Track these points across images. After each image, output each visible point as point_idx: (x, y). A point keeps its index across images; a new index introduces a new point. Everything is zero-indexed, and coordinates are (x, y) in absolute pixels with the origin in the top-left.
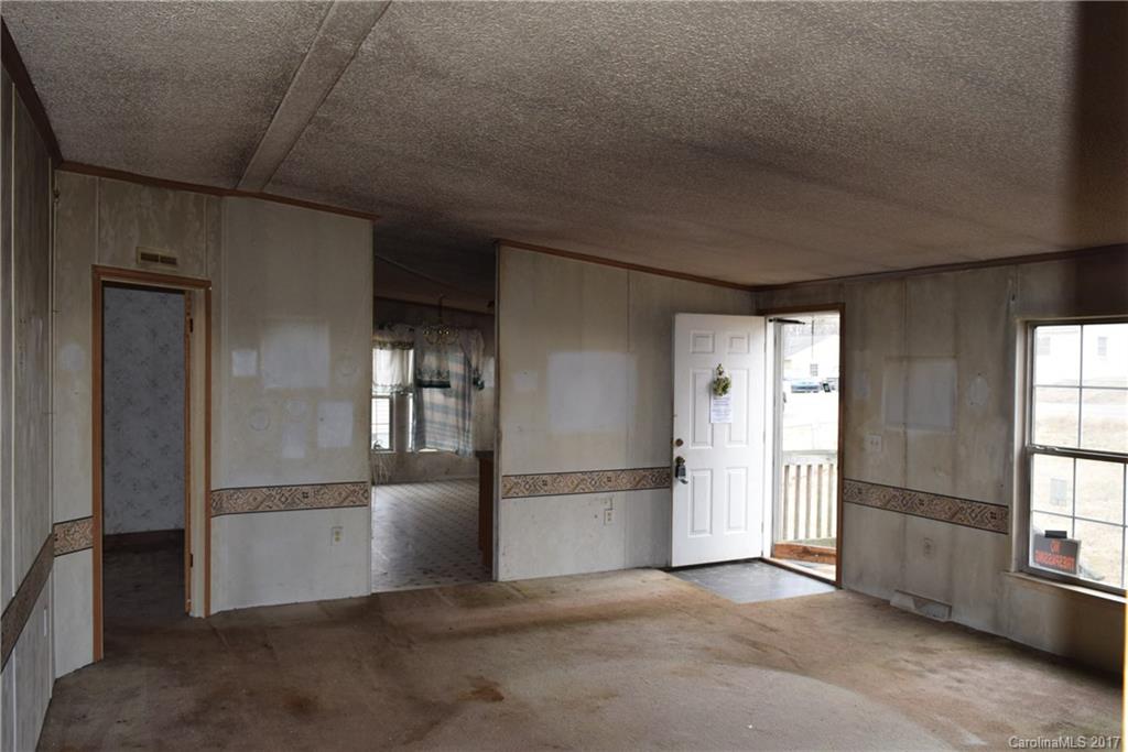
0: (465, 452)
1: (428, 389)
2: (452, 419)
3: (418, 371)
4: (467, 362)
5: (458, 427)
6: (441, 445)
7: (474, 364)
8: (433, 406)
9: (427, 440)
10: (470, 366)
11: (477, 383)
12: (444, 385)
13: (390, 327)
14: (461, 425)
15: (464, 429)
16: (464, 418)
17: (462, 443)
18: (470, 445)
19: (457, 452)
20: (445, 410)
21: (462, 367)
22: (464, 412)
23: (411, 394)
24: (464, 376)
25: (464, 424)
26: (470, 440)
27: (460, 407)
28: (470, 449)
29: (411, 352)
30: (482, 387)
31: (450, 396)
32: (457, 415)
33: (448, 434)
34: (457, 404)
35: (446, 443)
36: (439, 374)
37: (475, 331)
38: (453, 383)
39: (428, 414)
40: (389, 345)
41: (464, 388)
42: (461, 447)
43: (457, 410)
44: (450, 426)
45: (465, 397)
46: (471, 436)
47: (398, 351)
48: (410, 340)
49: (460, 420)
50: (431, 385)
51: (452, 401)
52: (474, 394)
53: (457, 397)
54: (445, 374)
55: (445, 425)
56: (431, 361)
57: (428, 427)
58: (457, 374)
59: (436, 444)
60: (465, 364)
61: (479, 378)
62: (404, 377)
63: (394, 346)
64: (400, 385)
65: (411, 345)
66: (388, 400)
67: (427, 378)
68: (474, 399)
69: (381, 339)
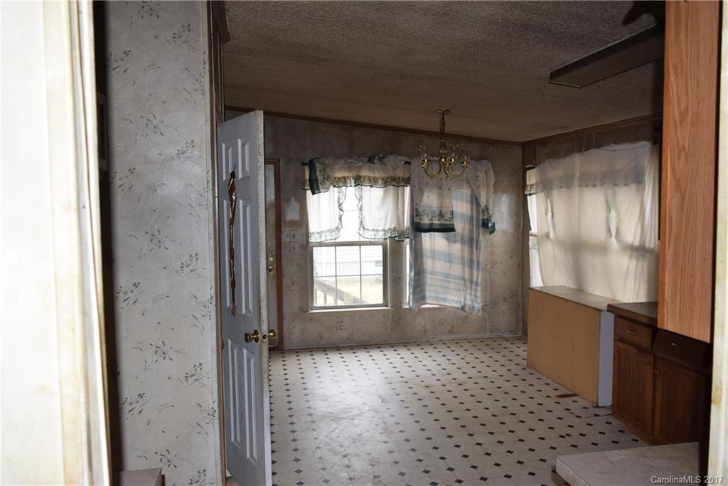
0: (473, 308)
1: (428, 234)
2: (457, 269)
3: (415, 212)
4: (475, 200)
5: (464, 279)
6: (445, 300)
7: (483, 201)
8: (434, 254)
9: (428, 294)
10: (478, 204)
11: (487, 225)
12: (447, 229)
13: (381, 160)
14: (467, 276)
15: (471, 281)
16: (471, 267)
17: (468, 297)
18: (479, 300)
19: (463, 308)
20: (449, 258)
21: (469, 205)
22: (471, 261)
23: (408, 240)
24: (472, 217)
25: (471, 275)
26: (479, 294)
27: (466, 255)
28: (478, 305)
29: (407, 190)
30: (492, 230)
31: (455, 242)
32: (463, 264)
33: (452, 286)
34: (462, 251)
35: (449, 297)
36: (441, 215)
37: (484, 162)
38: (459, 226)
39: (428, 263)
40: (380, 182)
41: (471, 231)
42: (468, 303)
43: (463, 258)
44: (455, 277)
45: (472, 242)
46: (479, 288)
47: (391, 188)
48: (407, 176)
49: (467, 269)
50: (431, 229)
51: (457, 248)
52: (484, 238)
53: (462, 242)
54: (448, 216)
55: (448, 276)
56: (431, 200)
57: (429, 279)
58: (462, 215)
59: (437, 299)
60: (472, 203)
61: (488, 220)
62: (399, 220)
63: (386, 183)
64: (395, 229)
65: (407, 181)
66: (381, 247)
67: (426, 221)
68: (483, 244)
69: (371, 175)
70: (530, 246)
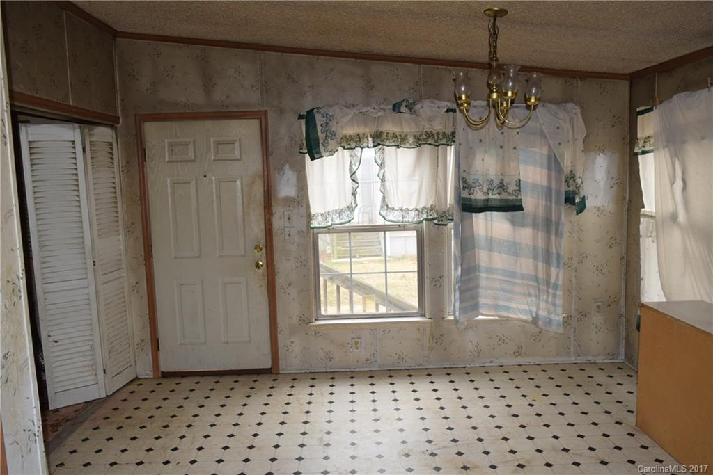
0: (550, 322)
1: (481, 215)
2: (526, 265)
3: (464, 184)
4: (553, 163)
5: (536, 279)
6: (507, 309)
7: (566, 165)
8: (491, 243)
9: (482, 301)
10: (559, 170)
11: (573, 201)
12: (511, 207)
13: (410, 107)
14: (541, 275)
15: (548, 283)
16: (548, 262)
17: (543, 305)
18: (559, 310)
19: (535, 321)
20: (514, 249)
21: (545, 171)
22: (548, 253)
23: (451, 224)
24: (549, 189)
25: (548, 273)
26: (559, 302)
27: (541, 244)
28: (558, 317)
29: (451, 151)
30: (581, 208)
31: (523, 226)
32: (535, 258)
33: (518, 289)
34: (535, 238)
35: (514, 305)
36: (502, 186)
37: (570, 105)
38: (530, 202)
39: (483, 257)
40: (411, 140)
41: (548, 209)
42: (543, 313)
43: (535, 249)
44: (523, 277)
45: (549, 226)
46: (559, 293)
47: (426, 148)
48: (449, 131)
49: (541, 265)
50: (486, 207)
51: (525, 234)
52: (567, 217)
53: (535, 226)
54: (512, 188)
55: (513, 275)
56: (486, 165)
57: (483, 279)
58: (535, 186)
59: (496, 307)
60: (549, 168)
61: (575, 193)
62: (439, 193)
63: (419, 142)
64: (432, 209)
65: (451, 138)
66: (414, 233)
67: (479, 196)
68: (566, 229)
69: (397, 130)
70: (641, 233)
